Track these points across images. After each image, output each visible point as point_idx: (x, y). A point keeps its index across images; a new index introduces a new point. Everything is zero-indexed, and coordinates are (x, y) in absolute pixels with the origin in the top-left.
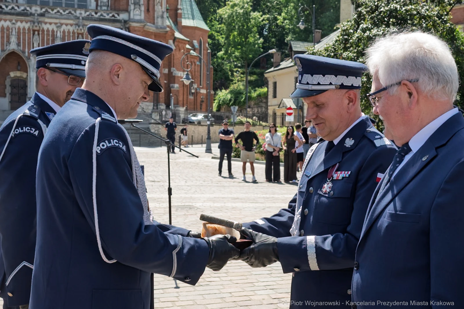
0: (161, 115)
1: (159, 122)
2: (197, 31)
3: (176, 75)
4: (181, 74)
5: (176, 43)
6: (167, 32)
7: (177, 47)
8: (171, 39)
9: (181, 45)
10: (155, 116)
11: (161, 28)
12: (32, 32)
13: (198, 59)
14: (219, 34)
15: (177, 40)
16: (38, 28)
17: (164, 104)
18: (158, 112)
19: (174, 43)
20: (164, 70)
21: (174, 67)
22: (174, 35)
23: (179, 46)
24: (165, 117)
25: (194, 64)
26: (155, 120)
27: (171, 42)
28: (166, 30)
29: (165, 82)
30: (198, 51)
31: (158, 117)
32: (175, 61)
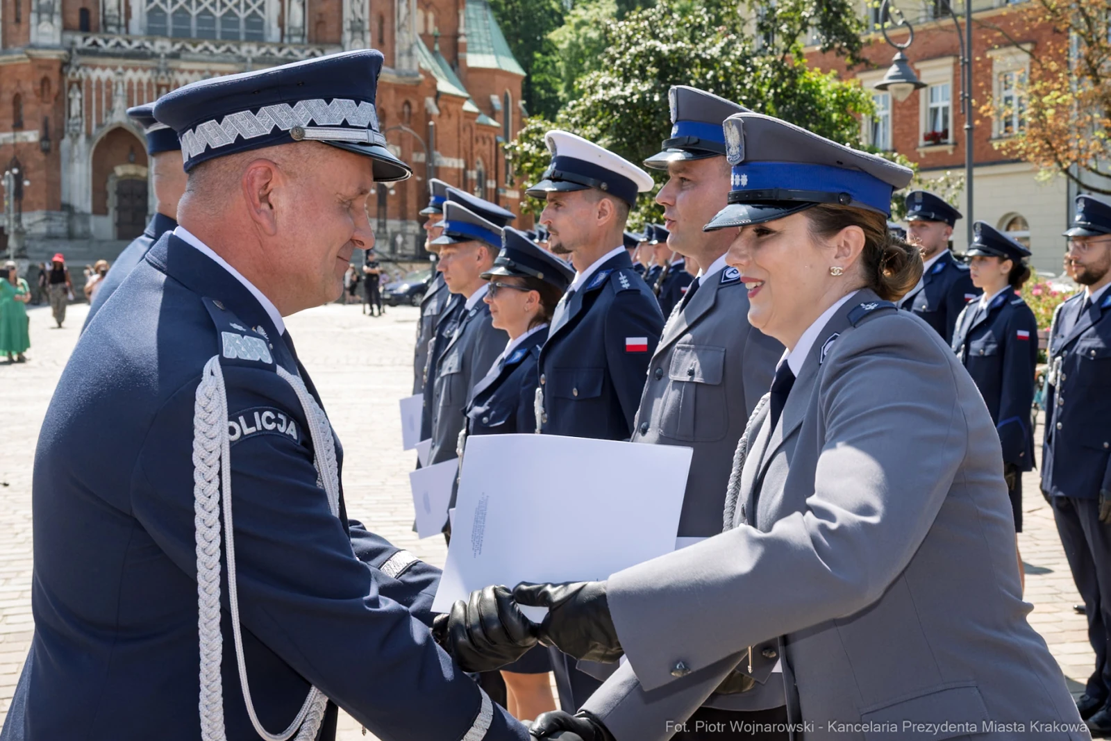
0: (393, 245)
1: (389, 256)
2: (498, 78)
3: (441, 165)
4: (453, 164)
5: (441, 103)
6: (419, 83)
7: (445, 111)
8: (430, 96)
9: (452, 107)
10: (381, 247)
11: (408, 75)
12: (155, 89)
13: (502, 132)
14: (559, 80)
15: (441, 97)
16: (166, 82)
17: (415, 222)
18: (386, 238)
19: (436, 102)
20: (418, 156)
21: (436, 148)
22: (435, 86)
23: (447, 108)
24: (403, 248)
25: (488, 142)
26: (381, 254)
27: (430, 101)
28: (417, 79)
29: (419, 179)
30: (500, 116)
31: (386, 249)
32: (439, 138)
